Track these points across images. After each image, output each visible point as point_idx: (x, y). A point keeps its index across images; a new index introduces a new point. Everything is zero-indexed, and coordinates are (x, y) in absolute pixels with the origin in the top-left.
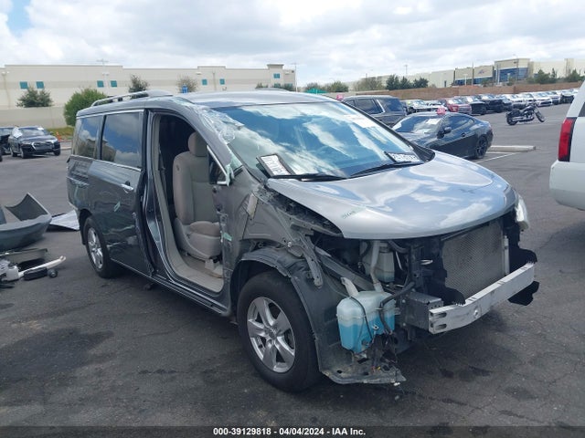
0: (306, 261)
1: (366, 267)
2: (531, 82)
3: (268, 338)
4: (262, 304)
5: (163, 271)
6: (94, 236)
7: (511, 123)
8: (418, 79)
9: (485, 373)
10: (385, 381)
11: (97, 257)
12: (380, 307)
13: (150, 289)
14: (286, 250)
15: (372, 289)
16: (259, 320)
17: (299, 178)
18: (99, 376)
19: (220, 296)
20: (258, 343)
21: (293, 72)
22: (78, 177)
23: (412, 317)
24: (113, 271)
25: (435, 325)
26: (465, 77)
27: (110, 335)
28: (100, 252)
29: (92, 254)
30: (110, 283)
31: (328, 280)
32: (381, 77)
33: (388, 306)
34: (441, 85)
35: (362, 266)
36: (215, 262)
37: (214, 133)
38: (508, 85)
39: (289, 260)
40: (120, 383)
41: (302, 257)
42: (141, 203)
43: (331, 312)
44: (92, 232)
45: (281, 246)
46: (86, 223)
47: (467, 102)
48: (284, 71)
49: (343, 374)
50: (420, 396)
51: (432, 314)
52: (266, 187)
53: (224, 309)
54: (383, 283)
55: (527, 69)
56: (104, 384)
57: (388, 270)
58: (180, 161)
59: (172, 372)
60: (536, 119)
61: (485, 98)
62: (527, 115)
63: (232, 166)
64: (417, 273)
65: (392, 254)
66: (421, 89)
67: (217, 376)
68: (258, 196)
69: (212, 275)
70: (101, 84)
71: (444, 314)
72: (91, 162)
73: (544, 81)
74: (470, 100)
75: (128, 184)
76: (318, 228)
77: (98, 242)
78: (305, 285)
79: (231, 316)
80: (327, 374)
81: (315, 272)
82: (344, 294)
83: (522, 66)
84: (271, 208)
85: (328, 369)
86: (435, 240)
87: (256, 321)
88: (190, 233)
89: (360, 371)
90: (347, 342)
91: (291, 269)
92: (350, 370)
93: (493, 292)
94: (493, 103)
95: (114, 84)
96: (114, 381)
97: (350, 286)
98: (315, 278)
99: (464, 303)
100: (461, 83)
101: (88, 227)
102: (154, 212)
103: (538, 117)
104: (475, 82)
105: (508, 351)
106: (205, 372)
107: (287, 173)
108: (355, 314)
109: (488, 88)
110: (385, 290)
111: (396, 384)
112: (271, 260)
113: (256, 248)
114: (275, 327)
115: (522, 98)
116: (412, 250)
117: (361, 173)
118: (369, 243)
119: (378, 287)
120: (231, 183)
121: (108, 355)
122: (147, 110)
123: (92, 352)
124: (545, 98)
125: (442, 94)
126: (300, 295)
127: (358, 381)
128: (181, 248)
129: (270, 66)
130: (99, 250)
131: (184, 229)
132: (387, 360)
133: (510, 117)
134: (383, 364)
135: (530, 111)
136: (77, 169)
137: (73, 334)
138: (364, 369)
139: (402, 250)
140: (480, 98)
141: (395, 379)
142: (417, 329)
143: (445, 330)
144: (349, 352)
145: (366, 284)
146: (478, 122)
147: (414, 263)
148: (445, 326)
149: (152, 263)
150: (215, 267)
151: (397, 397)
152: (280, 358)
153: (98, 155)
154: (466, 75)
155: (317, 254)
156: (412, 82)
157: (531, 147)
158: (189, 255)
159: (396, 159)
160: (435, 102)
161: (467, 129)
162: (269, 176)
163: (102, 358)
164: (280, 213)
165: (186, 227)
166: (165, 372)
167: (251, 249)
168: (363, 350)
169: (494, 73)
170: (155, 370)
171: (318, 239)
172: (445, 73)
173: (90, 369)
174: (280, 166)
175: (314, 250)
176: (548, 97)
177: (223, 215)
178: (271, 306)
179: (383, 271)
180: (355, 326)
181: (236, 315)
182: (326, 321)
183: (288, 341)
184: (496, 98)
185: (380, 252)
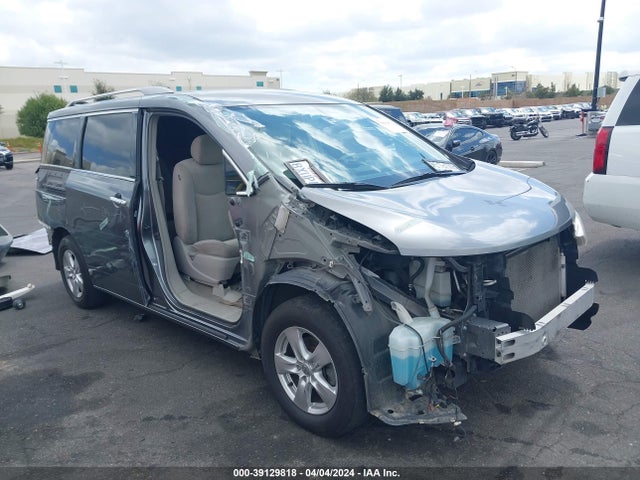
0: (352, 283)
1: (418, 289)
2: (529, 96)
3: (302, 375)
4: (294, 335)
5: (162, 300)
6: (71, 259)
7: (516, 138)
8: (413, 91)
9: (544, 406)
10: (444, 420)
11: (75, 284)
12: (439, 335)
13: (141, 321)
14: (326, 271)
15: (426, 314)
16: (290, 353)
17: (335, 187)
18: (93, 426)
19: (238, 327)
20: (287, 381)
21: (278, 80)
22: (51, 190)
23: (474, 345)
24: (95, 300)
25: (503, 354)
26: (462, 89)
27: (99, 376)
28: (79, 278)
29: (69, 281)
30: (91, 314)
31: (378, 305)
32: (371, 89)
33: (448, 334)
34: (436, 98)
35: (413, 289)
36: (225, 287)
37: (231, 135)
38: (507, 98)
39: (331, 283)
40: (120, 433)
41: (345, 279)
42: (136, 219)
43: (383, 342)
44: (69, 254)
45: (318, 266)
46: (61, 244)
47: (466, 116)
48: (269, 79)
49: (394, 414)
50: (479, 436)
51: (499, 342)
52: (298, 197)
53: (243, 342)
54: (439, 308)
55: (525, 83)
56: (100, 435)
57: (444, 292)
58: (182, 170)
59: (183, 418)
60: (540, 134)
61: (485, 111)
62: (531, 129)
63: (256, 173)
64: (480, 295)
65: (448, 274)
66: (417, 101)
67: (238, 420)
68: (290, 208)
69: (222, 302)
70: (58, 89)
71: (512, 342)
72: (69, 171)
73: (544, 95)
74: (470, 113)
75: (119, 197)
76: (367, 244)
77: (78, 266)
78: (350, 310)
79: (252, 349)
80: (377, 414)
81: (363, 296)
82: (396, 321)
83: (521, 79)
84: (306, 222)
85: (378, 409)
86: (500, 257)
87: (285, 354)
88: (193, 254)
89: (414, 410)
90: (401, 376)
91: (333, 292)
92: (402, 409)
93: (559, 315)
94: (493, 117)
95: (74, 89)
96: (113, 431)
97: (402, 312)
98: (364, 302)
99: (534, 328)
100: (457, 95)
101: (64, 249)
102: (151, 230)
103: (542, 132)
104: (473, 94)
105: (565, 381)
106: (223, 416)
107: (320, 182)
108: (411, 343)
109: (487, 101)
110: (442, 316)
111: (456, 424)
112: (308, 283)
113: (284, 270)
114: (311, 361)
115: (522, 112)
116: (475, 269)
117: (402, 182)
118: (422, 261)
119: (434, 312)
120: (254, 194)
121: (100, 400)
122: (142, 110)
123: (81, 397)
124: (546, 113)
125: (440, 107)
126: (346, 322)
127: (412, 422)
128: (182, 272)
129: (253, 73)
130: (77, 276)
131: (186, 250)
132: (445, 397)
133: (513, 131)
134: (440, 400)
135: (534, 126)
136: (49, 180)
137: (53, 375)
138: (418, 407)
139: (462, 269)
140: (480, 112)
141: (454, 417)
142: (479, 359)
143: (513, 359)
144: (401, 389)
145: (420, 309)
146: (487, 136)
147: (476, 284)
148: (513, 355)
149: (148, 289)
150: (225, 294)
151: (457, 439)
152: (316, 397)
153: (77, 164)
154: (463, 87)
155: (364, 276)
156: (406, 93)
157: (540, 163)
158: (192, 279)
159: (436, 168)
160: (434, 115)
161: (477, 142)
162: (300, 185)
163: (94, 404)
164: (318, 228)
165: (189, 246)
166: (174, 418)
167: (277, 270)
168: (418, 385)
169: (492, 85)
170: (162, 416)
171: (363, 257)
172: (441, 84)
173: (80, 417)
174: (311, 174)
175: (360, 270)
176: (548, 112)
177: (244, 231)
178: (305, 336)
179: (438, 293)
180: (411, 358)
181: (259, 349)
182: (375, 353)
183: (326, 378)
184: (496, 112)
185: (435, 272)
